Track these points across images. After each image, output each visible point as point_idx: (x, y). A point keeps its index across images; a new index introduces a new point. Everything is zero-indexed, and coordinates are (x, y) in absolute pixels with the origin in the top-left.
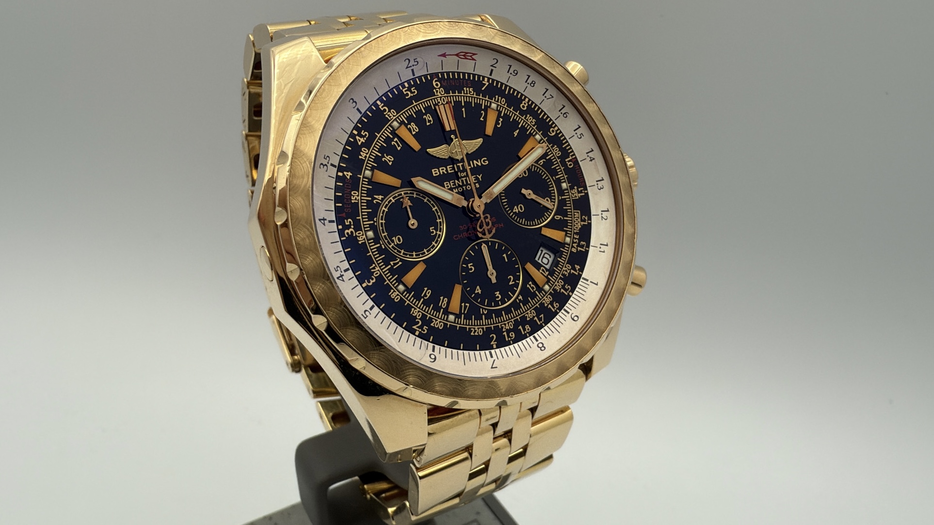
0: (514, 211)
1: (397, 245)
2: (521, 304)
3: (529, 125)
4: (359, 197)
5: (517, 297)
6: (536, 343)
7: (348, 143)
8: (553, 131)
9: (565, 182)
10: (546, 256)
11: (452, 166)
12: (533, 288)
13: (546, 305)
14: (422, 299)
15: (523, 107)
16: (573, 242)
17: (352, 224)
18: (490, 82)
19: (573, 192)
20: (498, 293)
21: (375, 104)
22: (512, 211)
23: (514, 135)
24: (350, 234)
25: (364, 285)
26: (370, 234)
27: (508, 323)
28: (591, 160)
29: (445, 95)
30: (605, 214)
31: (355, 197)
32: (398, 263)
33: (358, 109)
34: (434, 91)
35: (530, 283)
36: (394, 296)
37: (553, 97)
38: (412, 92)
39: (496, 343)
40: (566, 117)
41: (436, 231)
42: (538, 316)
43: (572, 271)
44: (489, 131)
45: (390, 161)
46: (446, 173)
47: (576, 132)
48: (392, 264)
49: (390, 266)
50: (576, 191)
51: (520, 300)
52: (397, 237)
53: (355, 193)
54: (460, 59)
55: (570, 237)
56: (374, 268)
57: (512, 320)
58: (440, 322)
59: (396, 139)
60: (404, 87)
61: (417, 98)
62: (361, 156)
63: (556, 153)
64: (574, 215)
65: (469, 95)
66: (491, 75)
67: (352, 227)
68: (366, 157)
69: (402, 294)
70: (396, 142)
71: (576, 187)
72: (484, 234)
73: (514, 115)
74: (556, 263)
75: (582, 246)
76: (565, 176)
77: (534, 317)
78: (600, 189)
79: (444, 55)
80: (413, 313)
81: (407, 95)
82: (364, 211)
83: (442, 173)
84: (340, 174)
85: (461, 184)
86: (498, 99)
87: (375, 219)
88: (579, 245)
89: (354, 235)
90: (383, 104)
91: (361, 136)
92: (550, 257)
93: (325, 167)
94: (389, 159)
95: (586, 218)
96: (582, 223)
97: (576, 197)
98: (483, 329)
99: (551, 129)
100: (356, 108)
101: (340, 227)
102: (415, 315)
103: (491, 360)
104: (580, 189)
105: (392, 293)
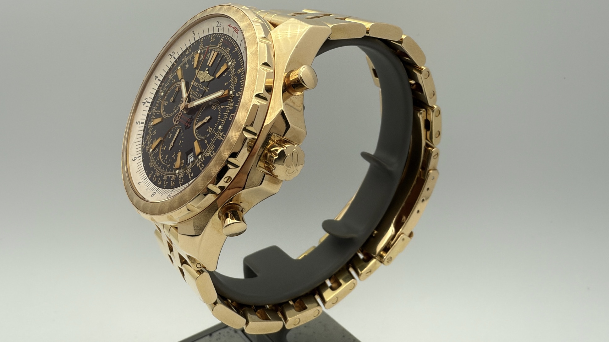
2: (167, 169)
3: (233, 83)
4: (171, 77)
7: (184, 51)
8: (239, 93)
9: (222, 125)
11: (198, 83)
13: (171, 179)
15: (239, 71)
16: (200, 161)
17: (163, 86)
18: (238, 50)
19: (220, 134)
21: (201, 38)
23: (225, 84)
24: (160, 89)
26: (162, 94)
29: (220, 47)
36: (149, 125)
38: (213, 40)
39: (151, 176)
41: (176, 109)
43: (189, 175)
44: (218, 75)
48: (157, 112)
50: (221, 135)
51: (168, 167)
52: (167, 102)
55: (202, 156)
57: (160, 173)
58: (148, 148)
62: (183, 59)
63: (231, 107)
64: (212, 147)
65: (227, 52)
66: (240, 46)
69: (151, 126)
71: (223, 133)
72: (175, 121)
73: (233, 74)
75: (201, 166)
76: (224, 123)
77: (165, 180)
79: (230, 26)
80: (147, 137)
81: (211, 40)
82: (168, 83)
84: (174, 63)
85: (194, 94)
86: (234, 61)
87: (167, 89)
88: (201, 164)
89: (160, 91)
90: (203, 40)
91: (188, 51)
93: (171, 57)
94: (187, 66)
96: (211, 154)
97: (219, 138)
98: (153, 165)
99: (239, 92)
100: (194, 37)
101: (160, 85)
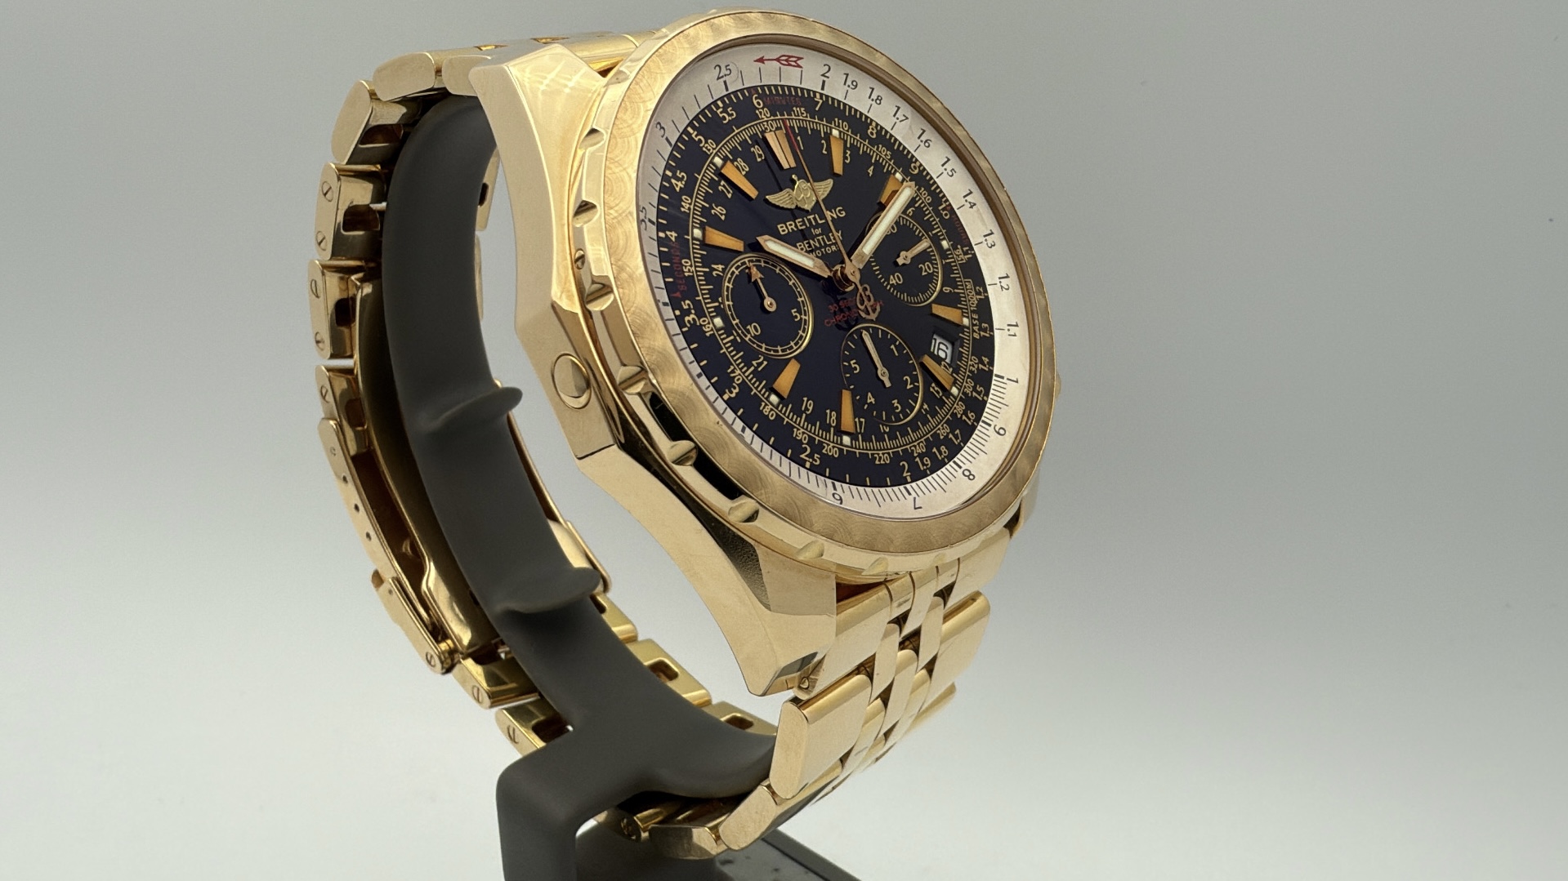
0: (891, 282)
1: (755, 337)
2: (928, 416)
3: (883, 159)
4: (693, 268)
5: (921, 407)
6: (960, 471)
7: (662, 189)
8: (915, 167)
9: (944, 239)
10: (942, 346)
11: (801, 220)
12: (938, 393)
13: (959, 416)
14: (804, 415)
15: (872, 133)
16: (974, 325)
17: (692, 307)
18: (824, 99)
19: (957, 254)
20: (896, 401)
21: (685, 131)
22: (888, 283)
23: (869, 173)
24: (692, 322)
25: (726, 397)
26: (718, 321)
27: (919, 444)
28: (971, 207)
29: (772, 118)
30: (1005, 282)
31: (689, 267)
32: (762, 363)
33: (667, 139)
34: (757, 112)
35: (933, 385)
36: (768, 411)
37: (907, 118)
38: (730, 115)
39: (909, 474)
40: (929, 146)
41: (801, 314)
42: (952, 432)
43: (981, 366)
44: (838, 168)
45: (722, 214)
46: (795, 229)
47: (945, 167)
48: (756, 365)
49: (752, 368)
50: (960, 251)
51: (925, 410)
52: (752, 325)
53: (687, 262)
54: (782, 66)
55: (968, 317)
56: (733, 372)
57: (922, 440)
58: (834, 447)
59: (723, 183)
60: (718, 107)
61: (738, 122)
62: (684, 207)
63: (925, 198)
64: (966, 286)
65: (801, 118)
66: (823, 89)
67: (693, 311)
68: (689, 209)
69: (777, 408)
70: (724, 186)
71: (959, 247)
72: (868, 314)
73: (864, 146)
74: (957, 356)
75: (985, 330)
76: (943, 231)
77: (948, 434)
78: (990, 247)
79: (761, 60)
80: (797, 435)
81: (724, 118)
82: (703, 289)
83: (790, 231)
84: (662, 235)
85: (817, 245)
86: (839, 123)
87: (720, 299)
88: (980, 329)
89: (698, 324)
90: (696, 133)
91: (678, 179)
92: (947, 348)
94: (719, 211)
95: (981, 290)
96: (978, 297)
97: (962, 260)
98: (889, 454)
99: (913, 165)
100: (665, 137)
101: (678, 313)
102: (799, 438)
103: (910, 498)
104: (965, 249)
105: (764, 408)
